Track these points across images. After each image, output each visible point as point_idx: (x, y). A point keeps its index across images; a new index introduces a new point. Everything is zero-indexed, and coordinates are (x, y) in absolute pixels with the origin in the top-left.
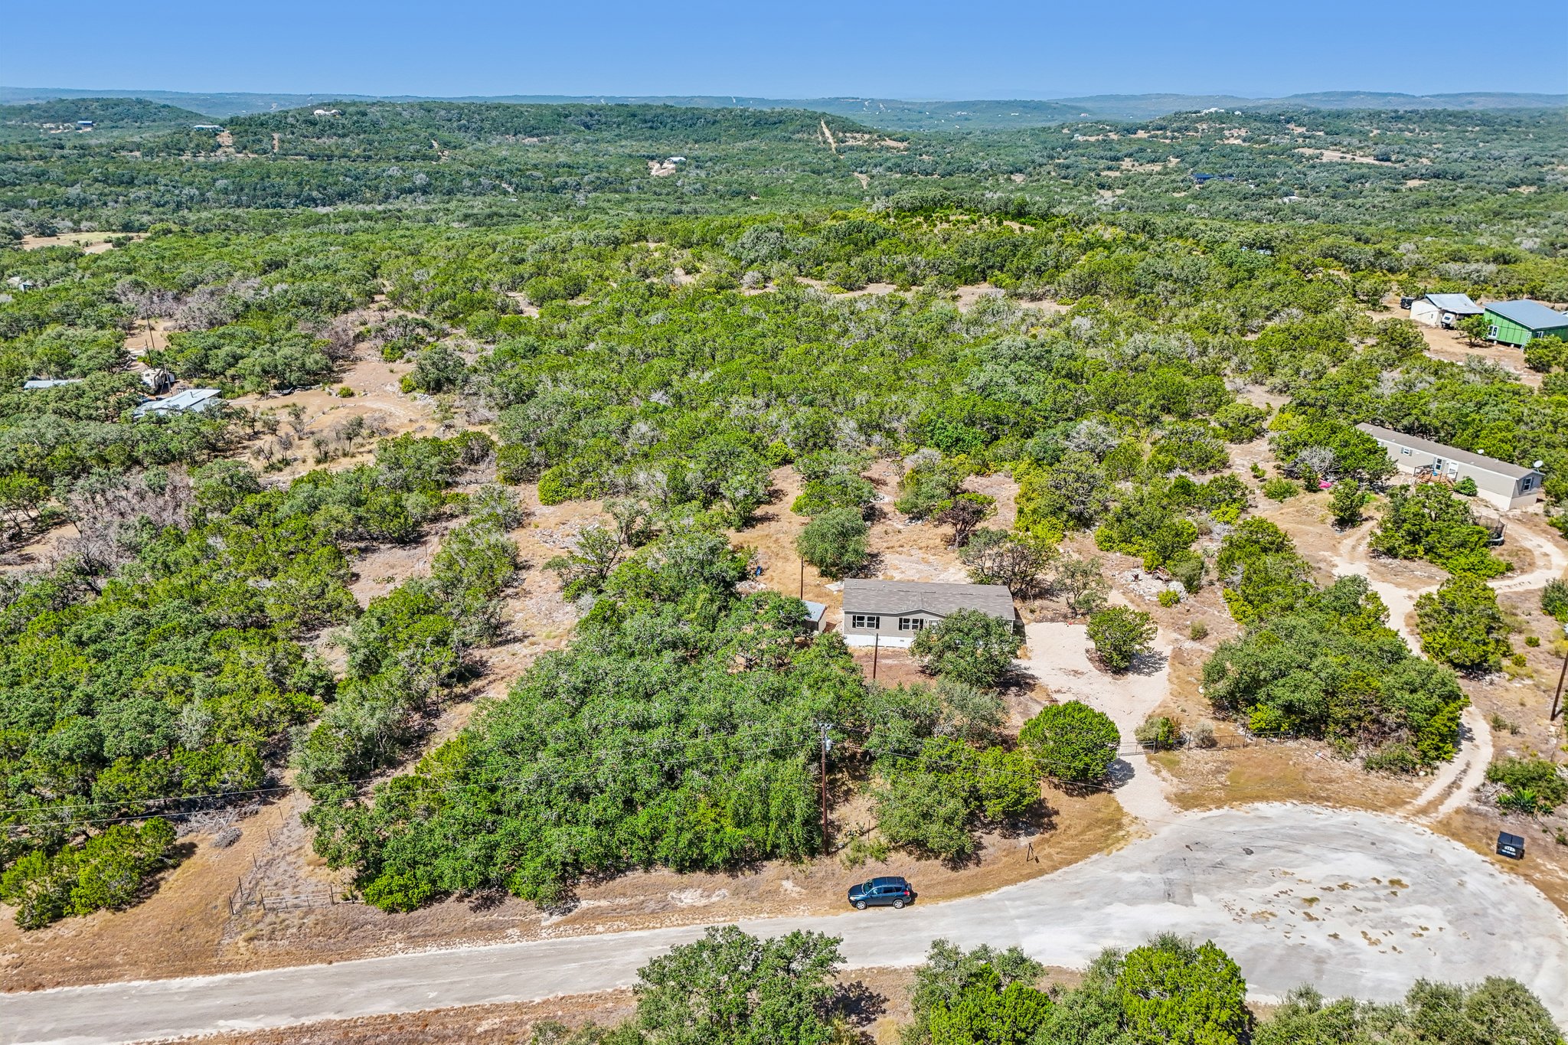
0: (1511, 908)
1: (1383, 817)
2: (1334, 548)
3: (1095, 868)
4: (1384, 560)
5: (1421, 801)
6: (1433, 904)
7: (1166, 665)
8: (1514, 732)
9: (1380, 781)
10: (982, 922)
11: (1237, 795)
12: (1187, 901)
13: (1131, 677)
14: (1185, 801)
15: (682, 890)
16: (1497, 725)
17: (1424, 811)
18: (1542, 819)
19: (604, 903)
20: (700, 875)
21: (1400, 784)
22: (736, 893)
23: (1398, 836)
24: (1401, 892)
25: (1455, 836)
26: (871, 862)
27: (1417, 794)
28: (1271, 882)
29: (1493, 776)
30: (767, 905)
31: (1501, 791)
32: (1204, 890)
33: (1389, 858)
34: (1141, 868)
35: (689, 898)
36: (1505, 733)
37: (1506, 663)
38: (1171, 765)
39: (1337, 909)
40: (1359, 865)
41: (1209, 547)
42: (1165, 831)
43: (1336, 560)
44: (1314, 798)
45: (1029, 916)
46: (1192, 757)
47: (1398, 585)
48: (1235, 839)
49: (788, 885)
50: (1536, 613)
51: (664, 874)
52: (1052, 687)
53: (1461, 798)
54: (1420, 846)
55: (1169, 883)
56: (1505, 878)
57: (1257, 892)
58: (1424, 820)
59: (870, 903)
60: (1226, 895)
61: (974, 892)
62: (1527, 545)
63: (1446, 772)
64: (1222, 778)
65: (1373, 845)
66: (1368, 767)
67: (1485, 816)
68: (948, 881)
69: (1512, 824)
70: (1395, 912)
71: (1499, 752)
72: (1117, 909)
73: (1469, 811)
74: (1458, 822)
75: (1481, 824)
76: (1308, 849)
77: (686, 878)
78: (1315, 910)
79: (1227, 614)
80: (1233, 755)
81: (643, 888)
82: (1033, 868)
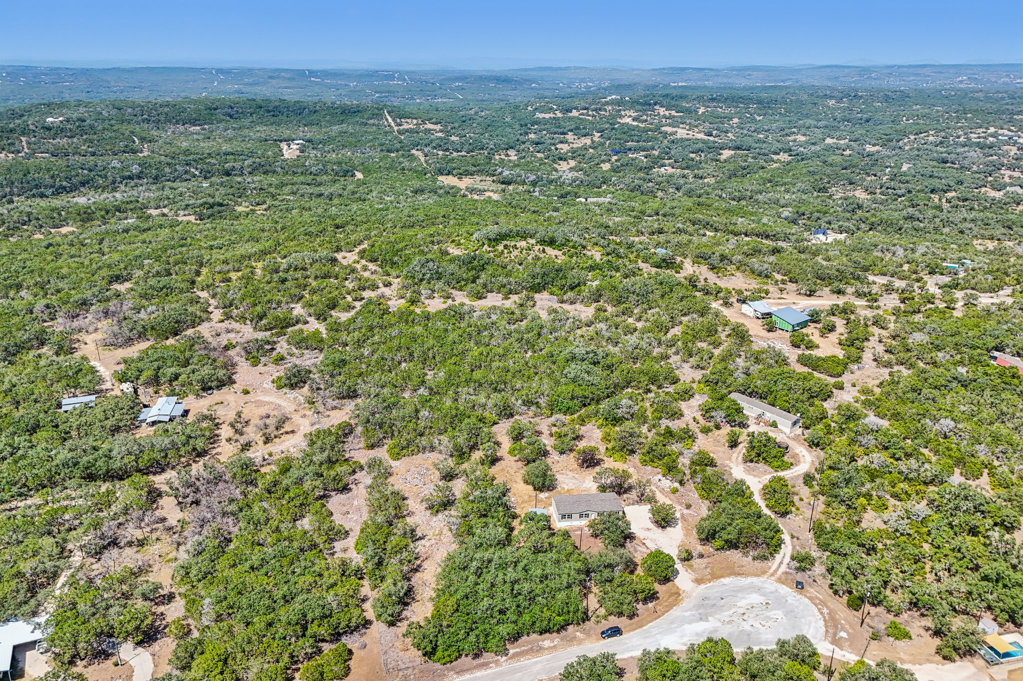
0: (801, 607)
1: (761, 579)
2: (730, 459)
3: (675, 612)
4: (749, 464)
5: (771, 571)
6: (779, 609)
7: (679, 522)
8: (798, 539)
9: (758, 564)
10: (646, 638)
11: (715, 577)
12: (707, 621)
13: (669, 529)
14: (698, 581)
15: (543, 641)
16: (793, 537)
17: (772, 575)
18: (809, 573)
19: (518, 650)
20: (547, 635)
21: (764, 564)
22: (562, 639)
23: (766, 586)
24: (769, 607)
25: (783, 583)
26: (603, 621)
27: (770, 568)
28: (730, 609)
29: (793, 558)
30: (575, 643)
31: (795, 564)
32: (711, 616)
33: (764, 595)
34: (690, 610)
35: (547, 644)
36: (795, 539)
37: (793, 509)
38: (691, 566)
39: (751, 616)
40: (755, 598)
41: (684, 462)
42: (694, 594)
43: (731, 465)
44: (739, 574)
45: (660, 633)
46: (696, 562)
47: (755, 476)
48: (717, 595)
49: (578, 634)
50: (802, 485)
51: (534, 636)
52: (642, 538)
53: (784, 568)
54: (772, 589)
55: (700, 614)
56: (799, 597)
57: (727, 613)
58: (773, 578)
59: (609, 636)
60: (717, 616)
61: (640, 627)
62: (797, 451)
63: (778, 557)
64: (708, 570)
65: (758, 590)
66: (754, 559)
67: (791, 574)
68: (630, 625)
69: (799, 577)
70: (769, 614)
71: (794, 547)
72: (686, 626)
73: (786, 573)
74: (783, 577)
75: (790, 577)
76: (740, 595)
77: (544, 636)
78: (745, 617)
79: (697, 496)
80: (710, 560)
81: (529, 642)
82: (656, 615)
